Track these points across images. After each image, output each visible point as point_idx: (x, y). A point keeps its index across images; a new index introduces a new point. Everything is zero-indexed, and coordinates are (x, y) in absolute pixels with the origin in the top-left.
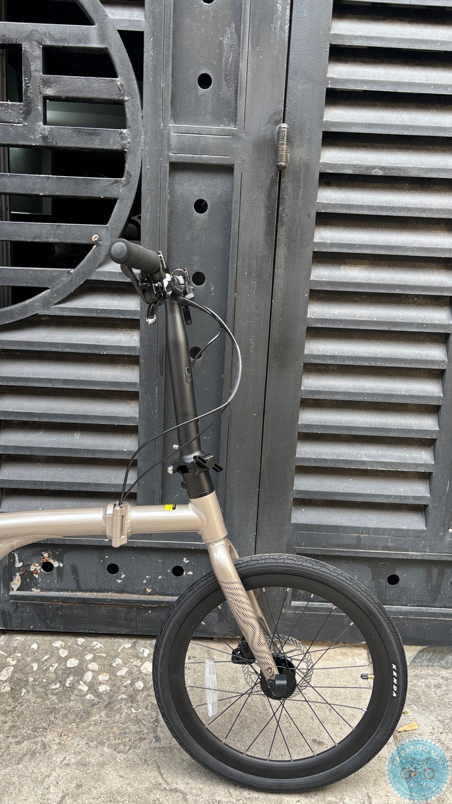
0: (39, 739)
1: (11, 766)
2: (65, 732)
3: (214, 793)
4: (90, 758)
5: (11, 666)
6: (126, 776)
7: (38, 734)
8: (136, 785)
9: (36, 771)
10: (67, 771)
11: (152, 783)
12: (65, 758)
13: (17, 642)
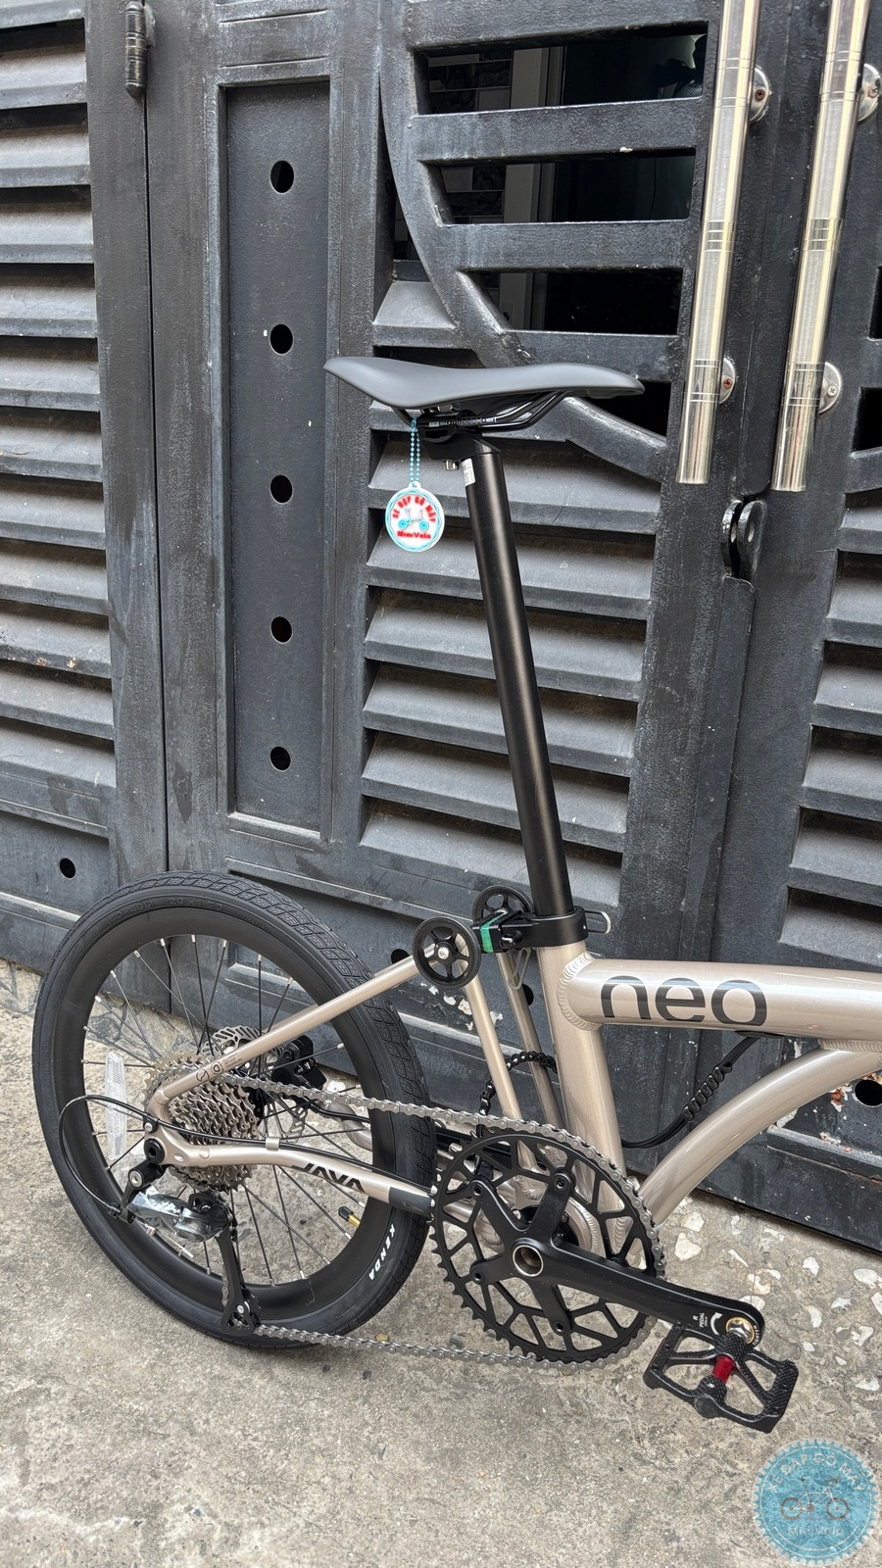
5: (760, 1296)
13: (769, 1240)
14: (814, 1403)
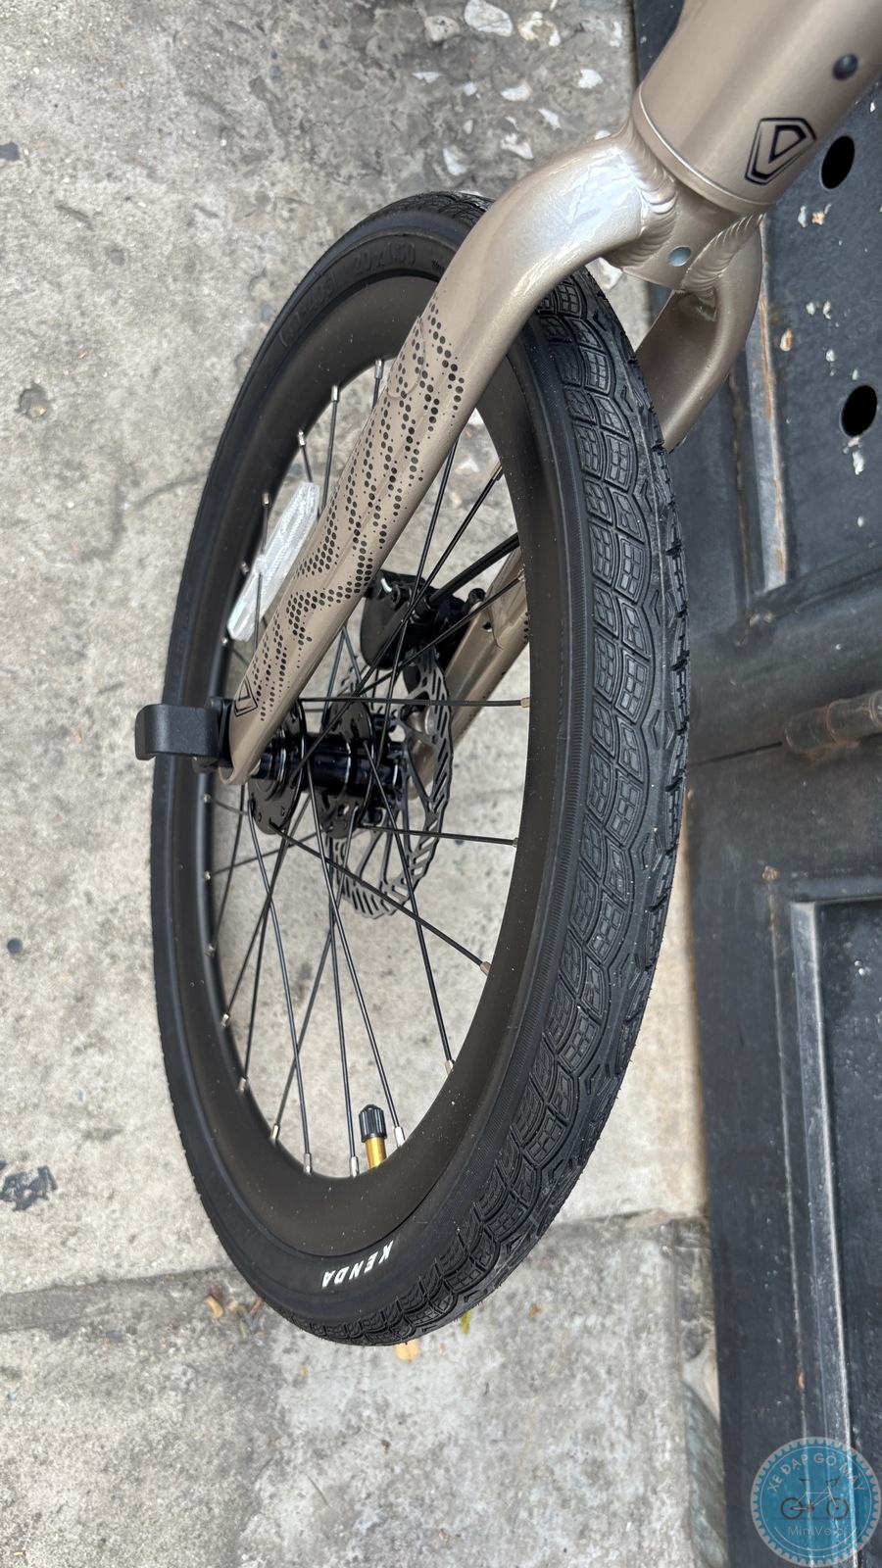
0: (276, 141)
1: (179, 75)
2: (301, 211)
3: (108, 639)
4: (212, 282)
5: (515, 28)
6: (157, 385)
7: (292, 139)
8: (130, 414)
9: (170, 142)
10: (169, 221)
11: (139, 457)
12: (213, 215)
13: (603, 28)
14: (400, 107)
